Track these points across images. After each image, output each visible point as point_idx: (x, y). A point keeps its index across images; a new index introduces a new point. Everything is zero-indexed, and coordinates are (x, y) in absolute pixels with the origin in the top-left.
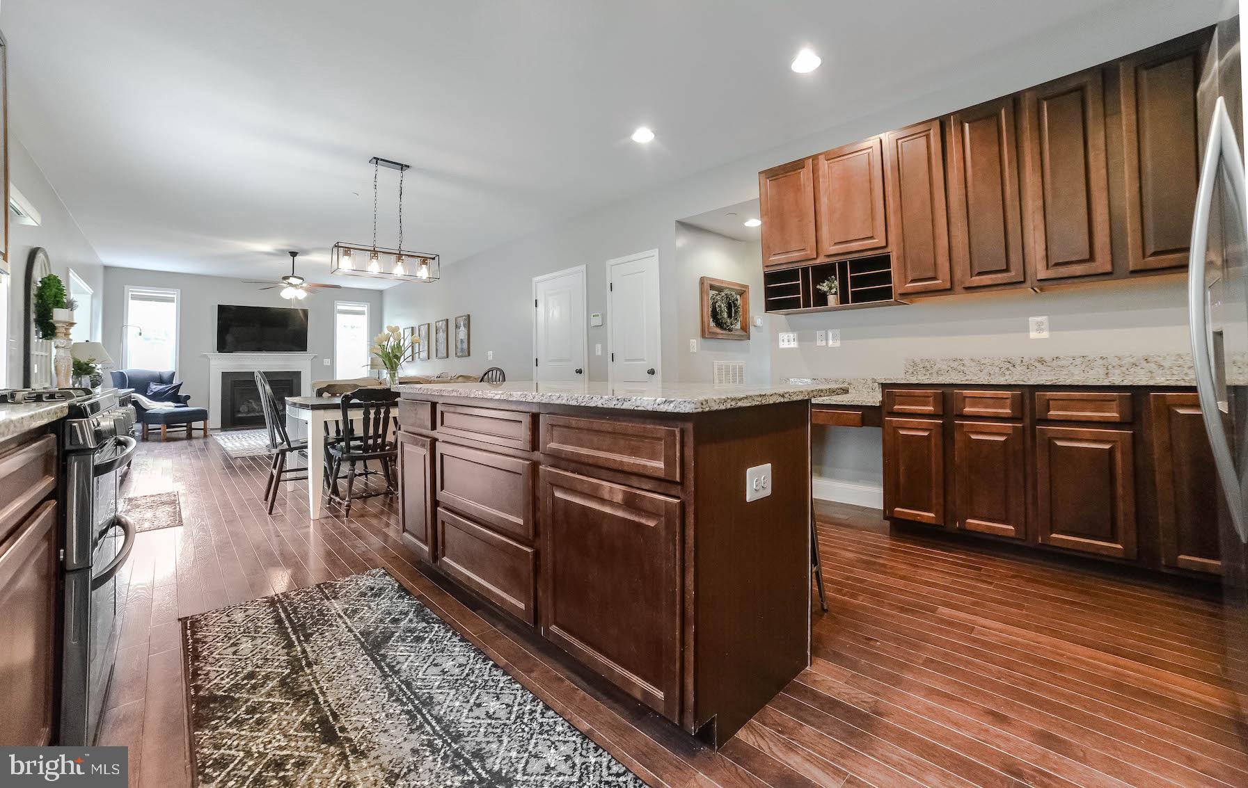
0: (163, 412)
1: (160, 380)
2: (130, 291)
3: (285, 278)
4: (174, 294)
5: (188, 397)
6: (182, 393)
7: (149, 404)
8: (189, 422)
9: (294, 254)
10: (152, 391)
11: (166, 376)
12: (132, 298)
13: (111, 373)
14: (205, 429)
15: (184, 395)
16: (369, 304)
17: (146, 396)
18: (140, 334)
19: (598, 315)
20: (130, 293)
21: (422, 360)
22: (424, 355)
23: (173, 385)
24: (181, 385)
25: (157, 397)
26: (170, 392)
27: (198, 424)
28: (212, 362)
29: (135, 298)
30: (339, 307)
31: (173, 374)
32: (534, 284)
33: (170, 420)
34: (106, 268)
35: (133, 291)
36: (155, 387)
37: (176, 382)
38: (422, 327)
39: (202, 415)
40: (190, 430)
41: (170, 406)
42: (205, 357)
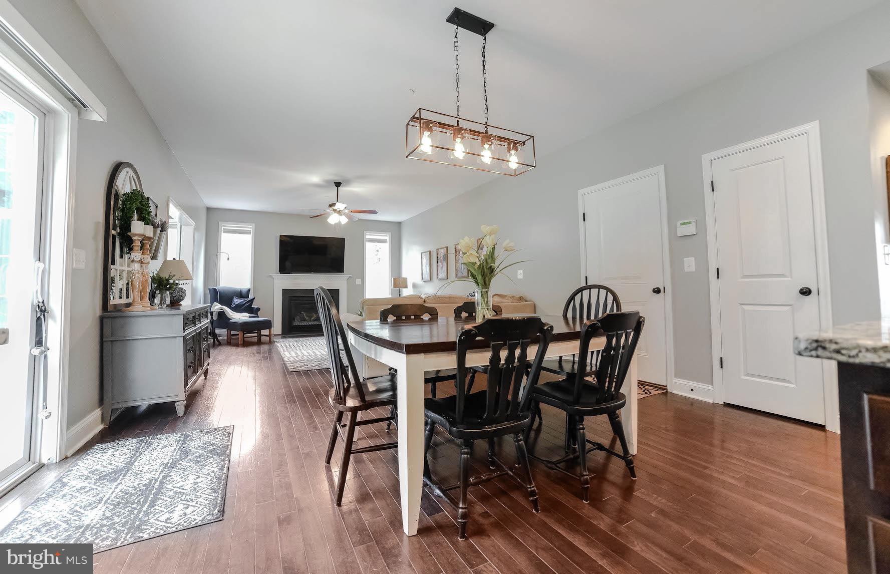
0: (241, 322)
1: (241, 294)
3: (332, 205)
4: (250, 227)
5: (258, 309)
6: (254, 306)
7: (231, 314)
8: (259, 330)
9: (338, 184)
10: (234, 304)
11: (244, 291)
12: (224, 232)
13: (209, 289)
14: (270, 336)
15: (256, 307)
16: (391, 234)
17: (230, 308)
18: (228, 259)
19: (689, 223)
20: (223, 228)
21: (440, 280)
22: (442, 275)
23: (249, 299)
24: (254, 299)
25: (238, 309)
26: (246, 305)
27: (265, 332)
28: (276, 281)
29: (227, 231)
30: (368, 237)
31: (249, 290)
32: (580, 197)
33: (246, 327)
34: (209, 209)
35: (225, 226)
36: (237, 301)
37: (251, 297)
38: (440, 251)
39: (268, 324)
40: (260, 336)
41: (246, 316)
42: (271, 276)
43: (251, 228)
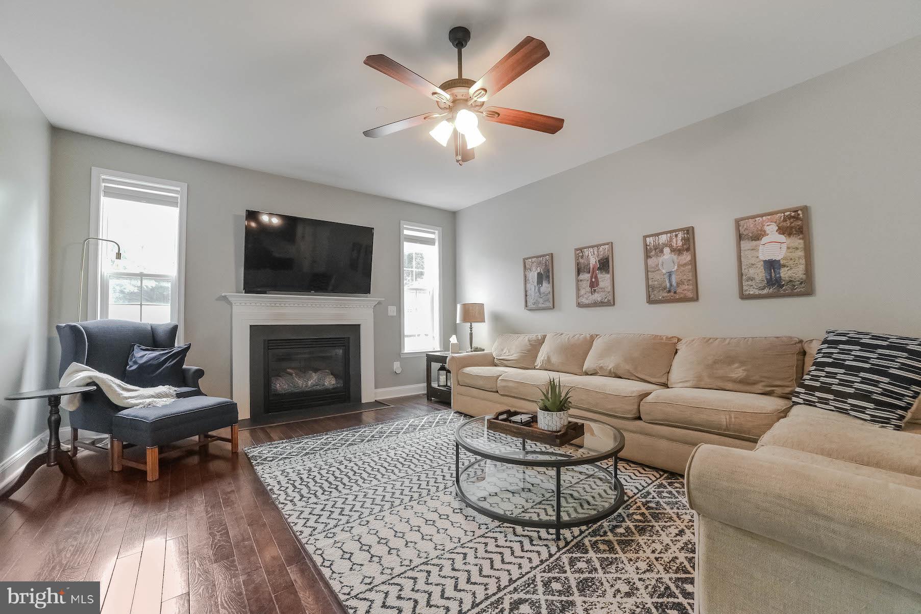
1: (151, 340)
2: (103, 178)
4: (175, 190)
5: (200, 373)
6: (189, 365)
7: (125, 394)
10: (134, 365)
11: (161, 333)
12: (108, 195)
13: (58, 328)
14: (233, 439)
15: (195, 368)
16: (441, 228)
17: (121, 376)
18: (119, 256)
20: (103, 184)
23: (175, 350)
24: (188, 348)
25: (144, 377)
26: (168, 364)
28: (236, 309)
29: (110, 193)
30: (406, 232)
31: (175, 329)
34: (57, 131)
35: (107, 180)
36: (142, 356)
37: (180, 343)
39: (226, 414)
41: (166, 395)
42: (225, 298)
43: (176, 192)
